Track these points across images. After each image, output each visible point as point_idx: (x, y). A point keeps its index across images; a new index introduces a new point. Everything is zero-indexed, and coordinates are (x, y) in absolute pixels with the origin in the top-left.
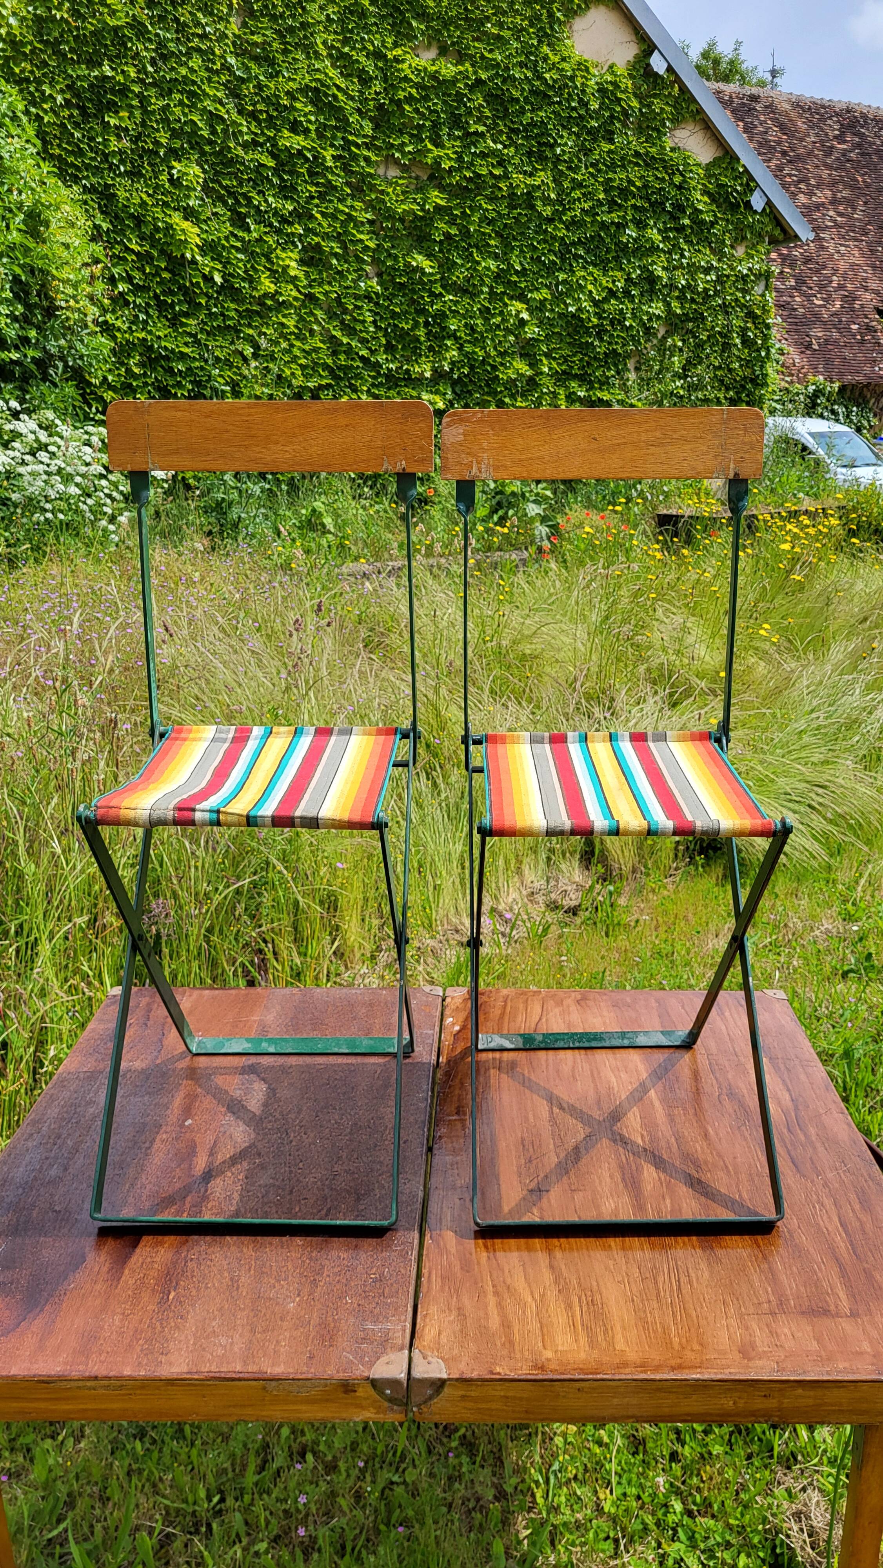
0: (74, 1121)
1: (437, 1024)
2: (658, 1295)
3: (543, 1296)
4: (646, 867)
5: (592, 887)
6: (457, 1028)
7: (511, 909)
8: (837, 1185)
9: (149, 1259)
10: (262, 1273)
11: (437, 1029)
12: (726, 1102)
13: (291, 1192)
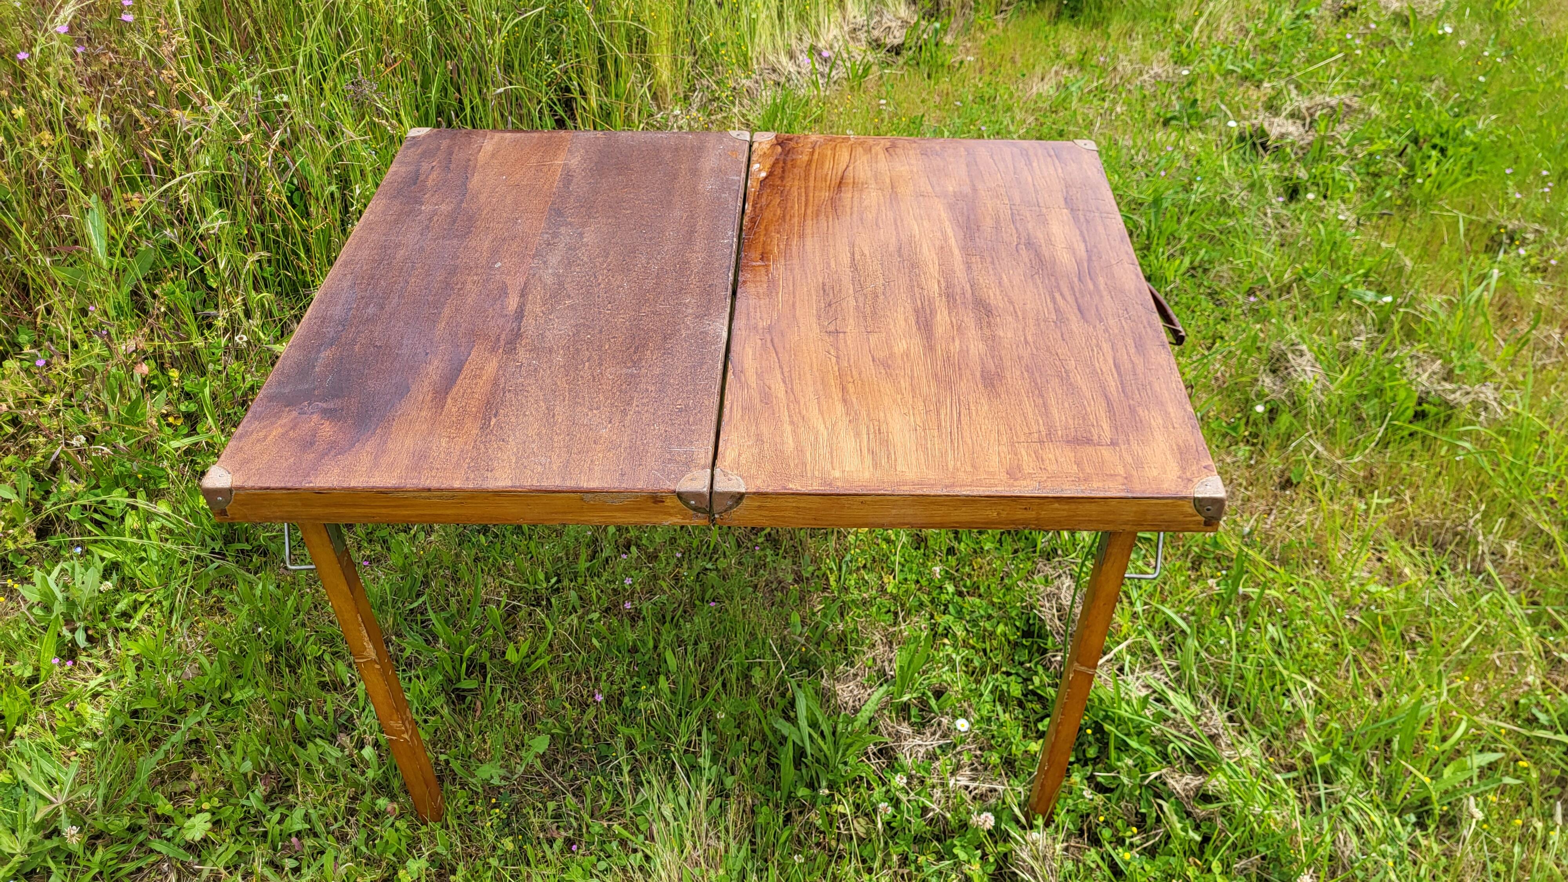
1: (744, 170)
2: (939, 426)
3: (834, 425)
4: (976, 2)
5: (917, 24)
6: (763, 174)
7: (831, 47)
8: (1116, 331)
9: (469, 390)
11: (743, 175)
12: (1023, 252)
13: (601, 332)
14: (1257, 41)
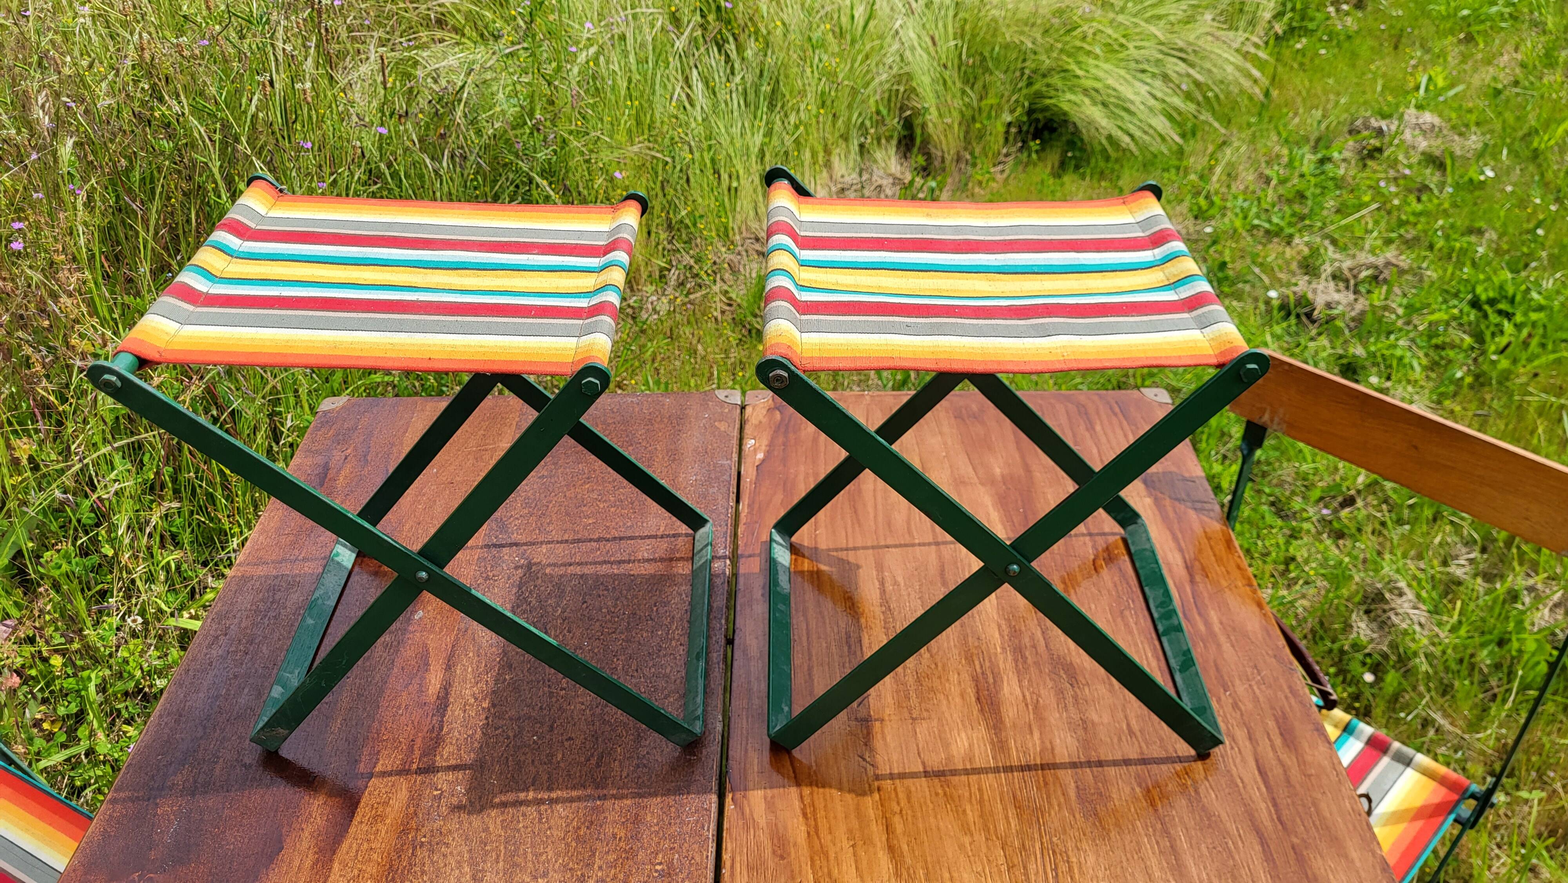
0: (272, 614)
1: (735, 449)
4: (972, 154)
5: (912, 182)
6: (760, 456)
8: (1250, 706)
9: (366, 845)
10: (515, 865)
11: (735, 457)
13: (552, 728)
14: (1281, 191)
